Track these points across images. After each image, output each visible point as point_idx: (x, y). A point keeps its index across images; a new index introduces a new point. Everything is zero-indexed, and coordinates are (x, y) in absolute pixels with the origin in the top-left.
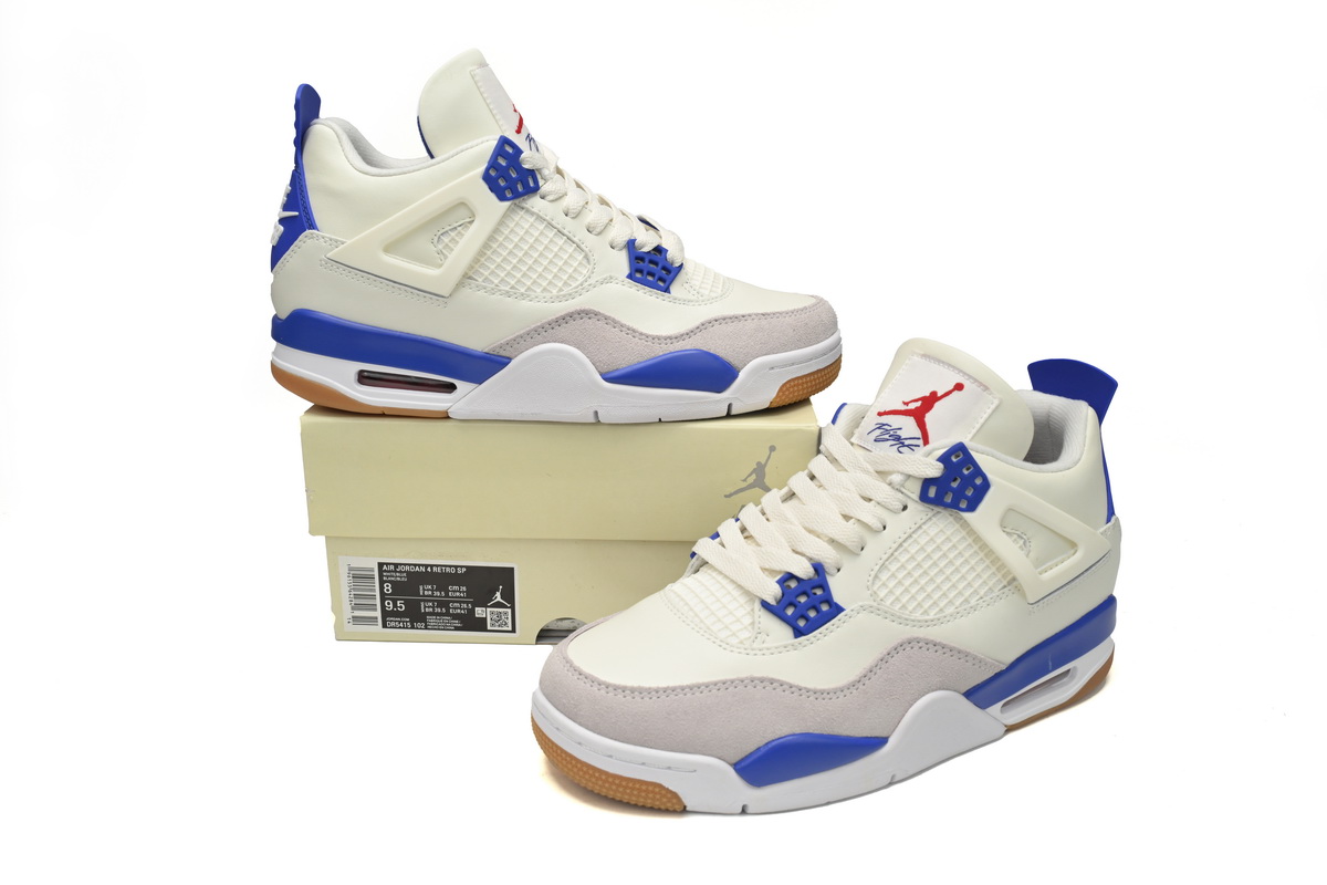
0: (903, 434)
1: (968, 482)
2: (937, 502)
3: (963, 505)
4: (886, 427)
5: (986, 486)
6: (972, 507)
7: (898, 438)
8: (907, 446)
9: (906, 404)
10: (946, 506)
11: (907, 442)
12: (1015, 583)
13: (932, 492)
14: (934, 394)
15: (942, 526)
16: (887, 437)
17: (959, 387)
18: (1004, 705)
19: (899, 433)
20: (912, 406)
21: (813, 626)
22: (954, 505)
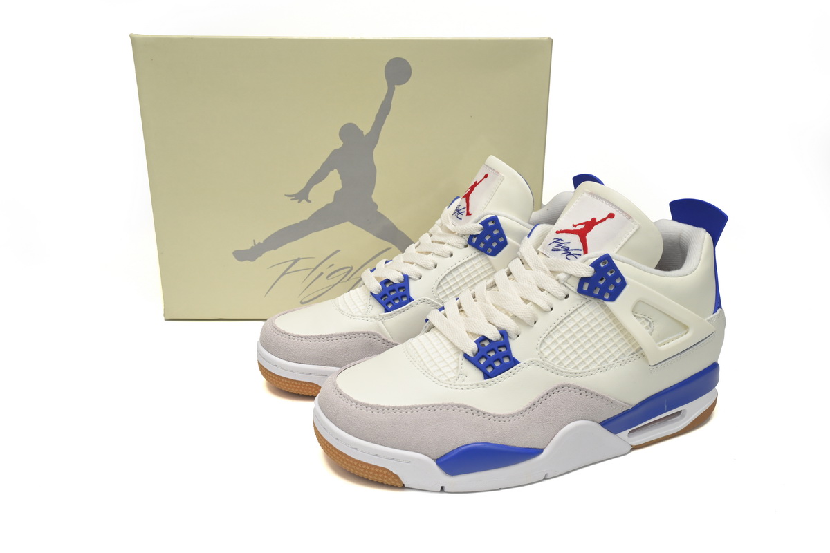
0: (570, 246)
1: (611, 281)
2: (589, 293)
3: (607, 296)
4: (560, 241)
5: (623, 284)
6: (612, 299)
7: (567, 249)
8: (573, 255)
9: (575, 226)
10: (595, 297)
11: (573, 252)
12: (641, 352)
13: (586, 287)
14: (594, 220)
15: (591, 310)
16: (560, 248)
17: (611, 216)
18: (630, 432)
19: (568, 245)
20: (579, 228)
21: (497, 372)
22: (600, 297)
